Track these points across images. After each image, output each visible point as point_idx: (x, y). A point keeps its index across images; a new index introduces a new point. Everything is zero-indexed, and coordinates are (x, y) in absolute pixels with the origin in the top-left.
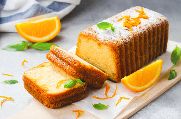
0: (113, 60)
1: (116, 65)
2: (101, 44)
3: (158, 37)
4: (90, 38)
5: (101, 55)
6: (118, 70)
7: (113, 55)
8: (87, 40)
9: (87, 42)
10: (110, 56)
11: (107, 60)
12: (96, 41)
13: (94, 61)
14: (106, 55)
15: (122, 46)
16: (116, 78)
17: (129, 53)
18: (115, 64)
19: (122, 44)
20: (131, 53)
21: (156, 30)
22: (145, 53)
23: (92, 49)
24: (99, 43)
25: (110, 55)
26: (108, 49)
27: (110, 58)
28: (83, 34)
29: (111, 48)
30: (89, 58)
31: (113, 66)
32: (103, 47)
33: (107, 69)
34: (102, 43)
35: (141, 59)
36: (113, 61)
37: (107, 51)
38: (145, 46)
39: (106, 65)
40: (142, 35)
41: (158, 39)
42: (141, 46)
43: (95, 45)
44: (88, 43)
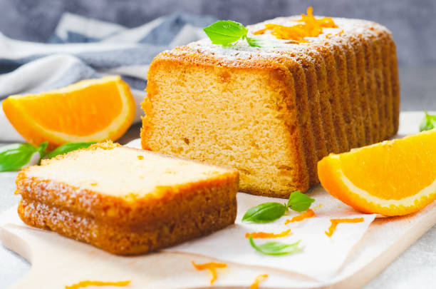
0: (278, 117)
1: (288, 134)
2: (230, 73)
3: (377, 76)
4: (189, 66)
5: (232, 113)
6: (297, 149)
7: (278, 99)
8: (179, 74)
9: (179, 83)
10: (268, 107)
11: (257, 126)
12: (212, 67)
13: (209, 143)
14: (252, 106)
15: (298, 69)
16: (294, 181)
17: (317, 100)
18: (285, 132)
19: (297, 65)
20: (321, 103)
21: (370, 51)
22: (355, 118)
23: (199, 103)
24: (223, 71)
25: (265, 101)
26: (257, 83)
27: (265, 114)
28: (164, 60)
29: (267, 76)
30: (190, 139)
31: (280, 137)
32: (238, 79)
33: (260, 158)
34: (233, 70)
35: (349, 132)
36: (278, 121)
37: (254, 89)
38: (352, 93)
39: (253, 144)
40: (341, 53)
41: (379, 84)
42: (344, 89)
43: (208, 83)
44: (182, 85)
